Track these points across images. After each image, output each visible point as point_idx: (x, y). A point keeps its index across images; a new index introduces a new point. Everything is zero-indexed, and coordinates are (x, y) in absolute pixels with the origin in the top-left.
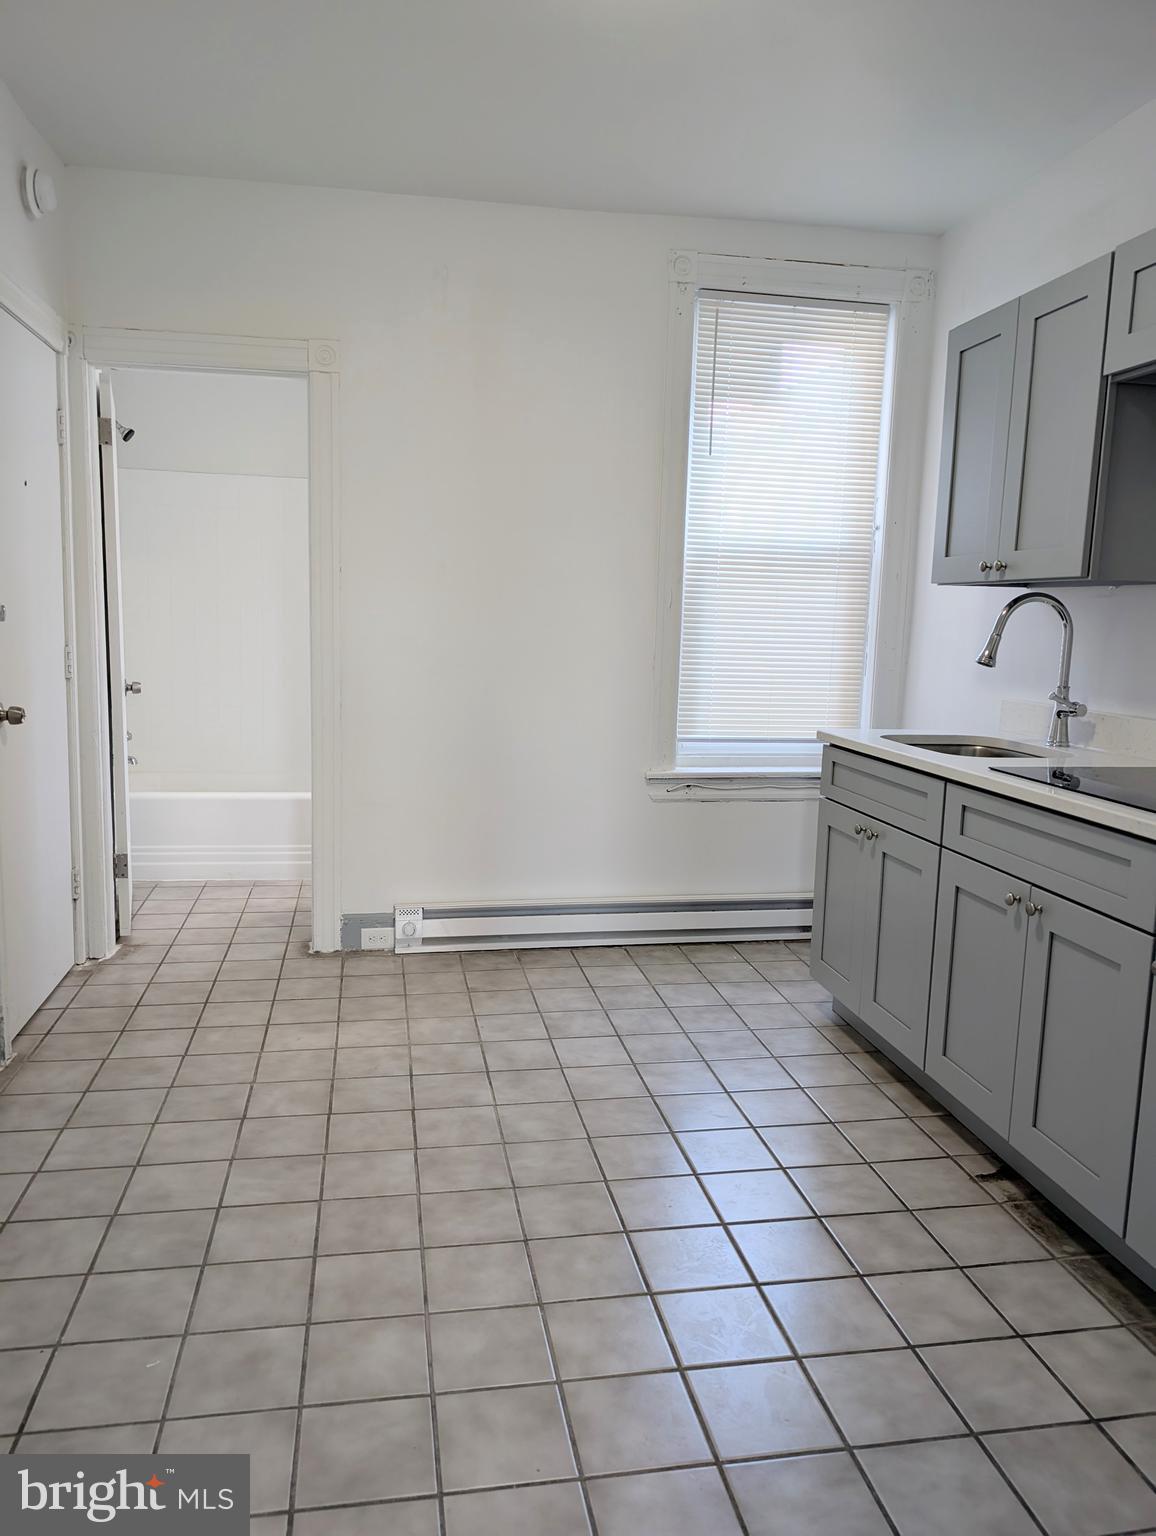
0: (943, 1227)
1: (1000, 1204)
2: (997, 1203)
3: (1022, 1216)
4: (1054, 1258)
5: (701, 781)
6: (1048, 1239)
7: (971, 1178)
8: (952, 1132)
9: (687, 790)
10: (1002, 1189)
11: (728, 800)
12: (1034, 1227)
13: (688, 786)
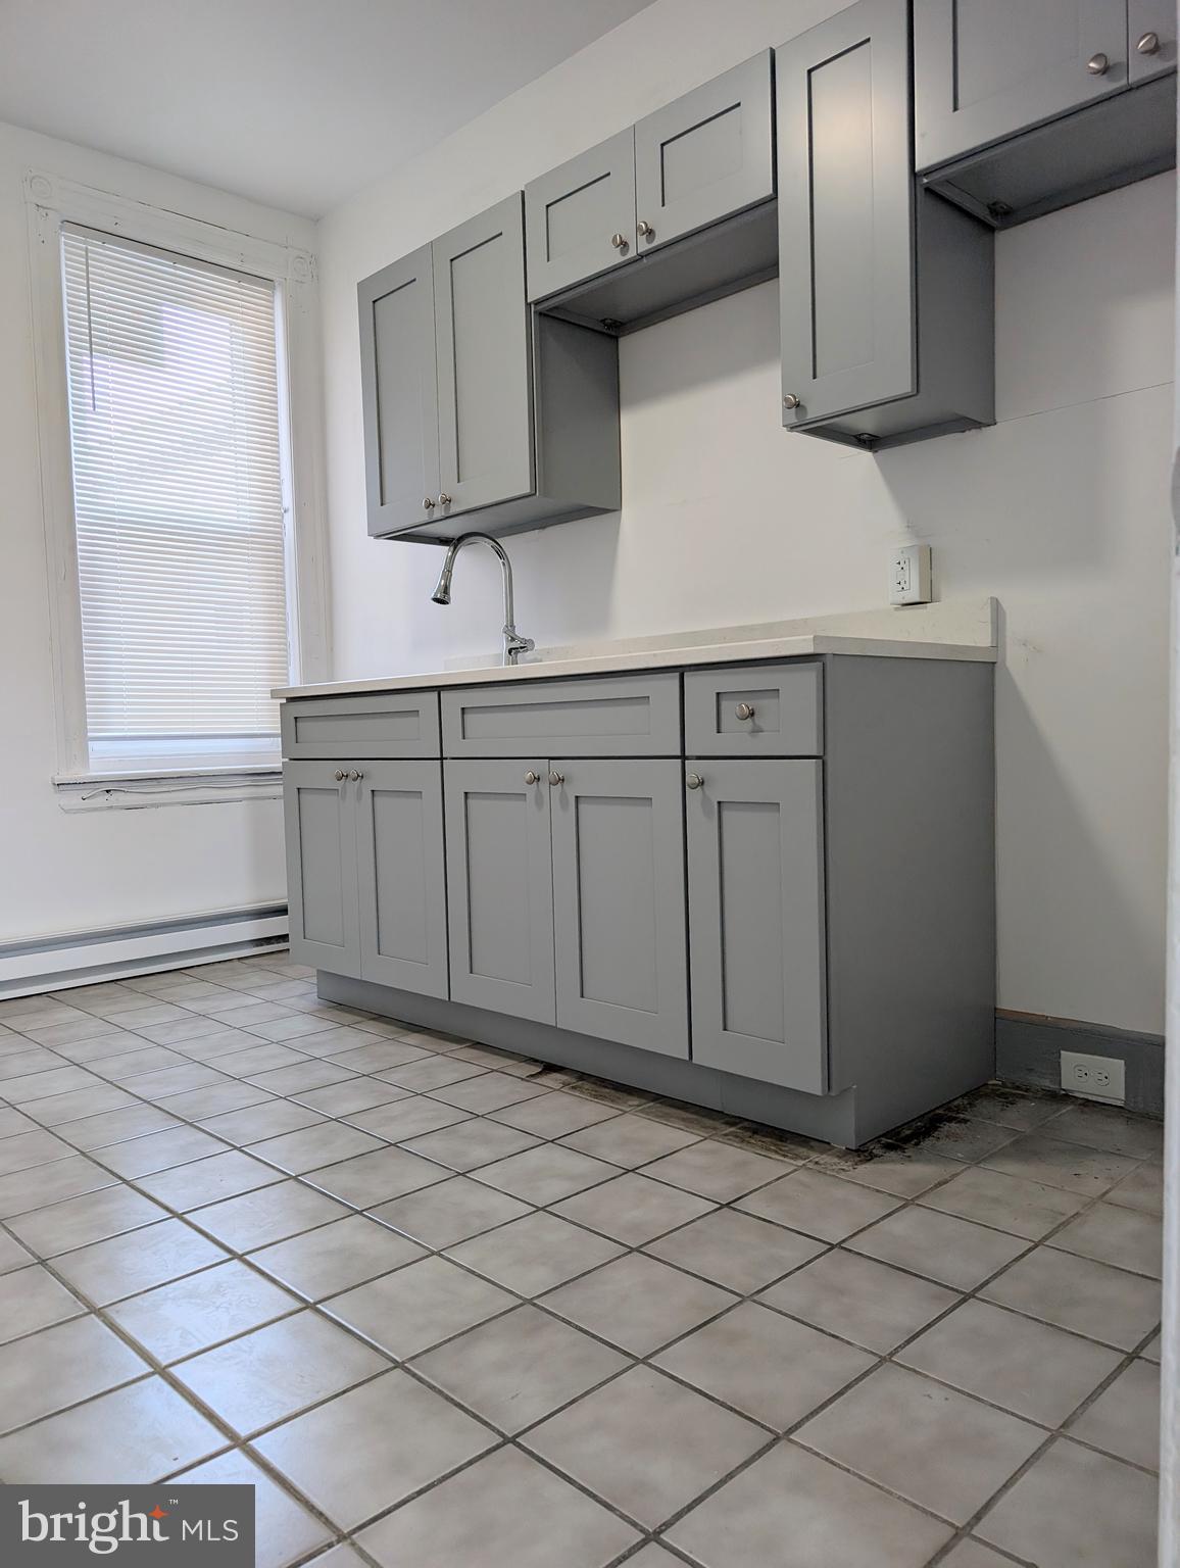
0: (520, 1118)
1: (558, 1090)
2: (555, 1090)
3: (583, 1093)
4: (626, 1112)
5: (123, 784)
6: (613, 1101)
7: (522, 1079)
8: (486, 1054)
9: (107, 796)
10: (553, 1080)
11: (157, 806)
12: (596, 1097)
13: (108, 791)
